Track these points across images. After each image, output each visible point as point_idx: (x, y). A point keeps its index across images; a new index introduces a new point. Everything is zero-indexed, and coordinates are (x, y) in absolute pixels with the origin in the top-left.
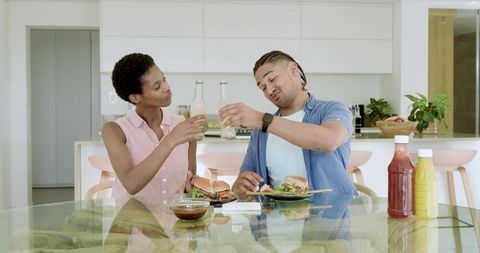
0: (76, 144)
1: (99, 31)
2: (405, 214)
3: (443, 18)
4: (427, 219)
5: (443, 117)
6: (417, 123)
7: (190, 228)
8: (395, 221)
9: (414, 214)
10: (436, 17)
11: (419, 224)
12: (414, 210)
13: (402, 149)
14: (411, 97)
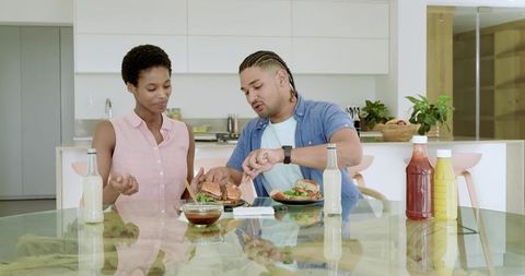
0: (58, 149)
1: (72, 27)
2: (424, 216)
3: (441, 15)
4: (446, 220)
5: (445, 119)
6: (419, 126)
7: (205, 233)
8: (414, 223)
9: (433, 215)
10: (434, 15)
11: (438, 225)
12: (433, 212)
13: (420, 149)
14: (412, 99)
